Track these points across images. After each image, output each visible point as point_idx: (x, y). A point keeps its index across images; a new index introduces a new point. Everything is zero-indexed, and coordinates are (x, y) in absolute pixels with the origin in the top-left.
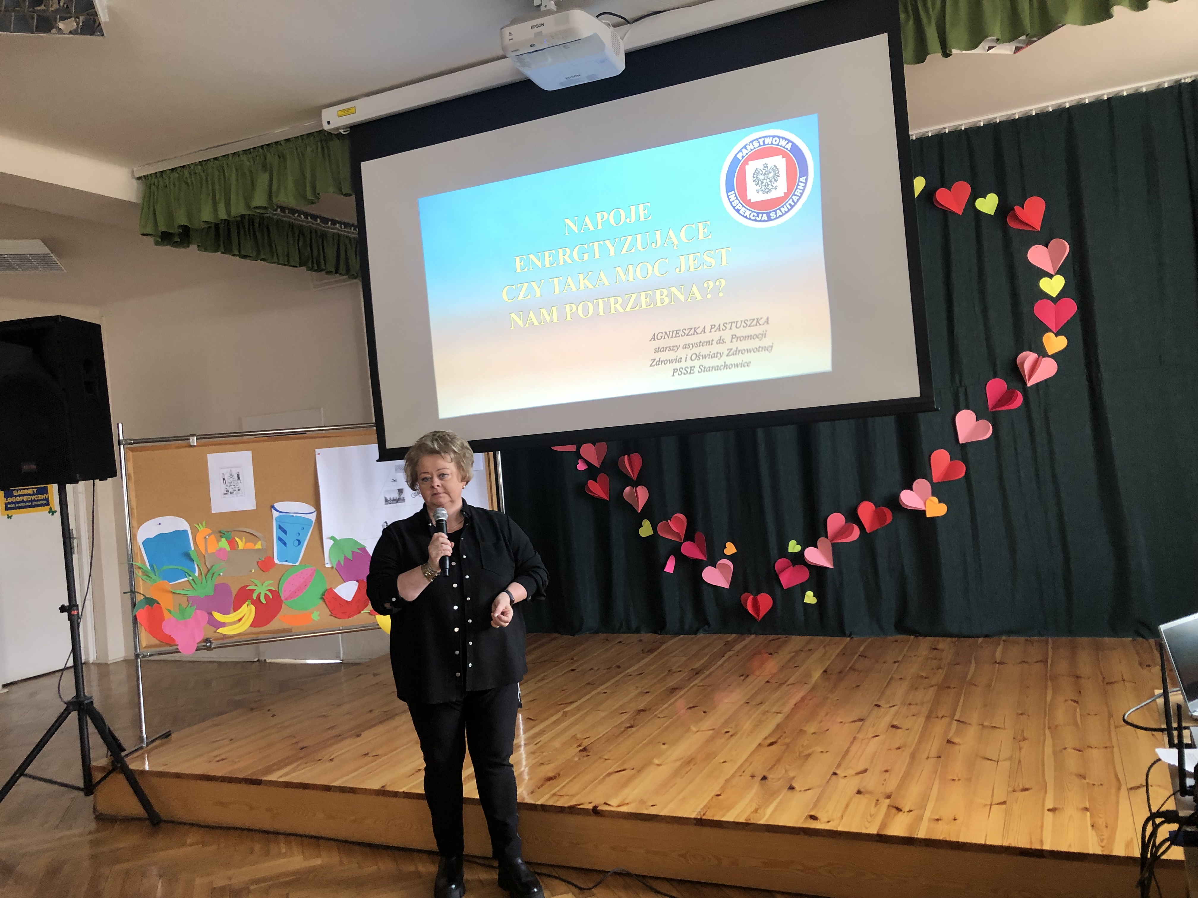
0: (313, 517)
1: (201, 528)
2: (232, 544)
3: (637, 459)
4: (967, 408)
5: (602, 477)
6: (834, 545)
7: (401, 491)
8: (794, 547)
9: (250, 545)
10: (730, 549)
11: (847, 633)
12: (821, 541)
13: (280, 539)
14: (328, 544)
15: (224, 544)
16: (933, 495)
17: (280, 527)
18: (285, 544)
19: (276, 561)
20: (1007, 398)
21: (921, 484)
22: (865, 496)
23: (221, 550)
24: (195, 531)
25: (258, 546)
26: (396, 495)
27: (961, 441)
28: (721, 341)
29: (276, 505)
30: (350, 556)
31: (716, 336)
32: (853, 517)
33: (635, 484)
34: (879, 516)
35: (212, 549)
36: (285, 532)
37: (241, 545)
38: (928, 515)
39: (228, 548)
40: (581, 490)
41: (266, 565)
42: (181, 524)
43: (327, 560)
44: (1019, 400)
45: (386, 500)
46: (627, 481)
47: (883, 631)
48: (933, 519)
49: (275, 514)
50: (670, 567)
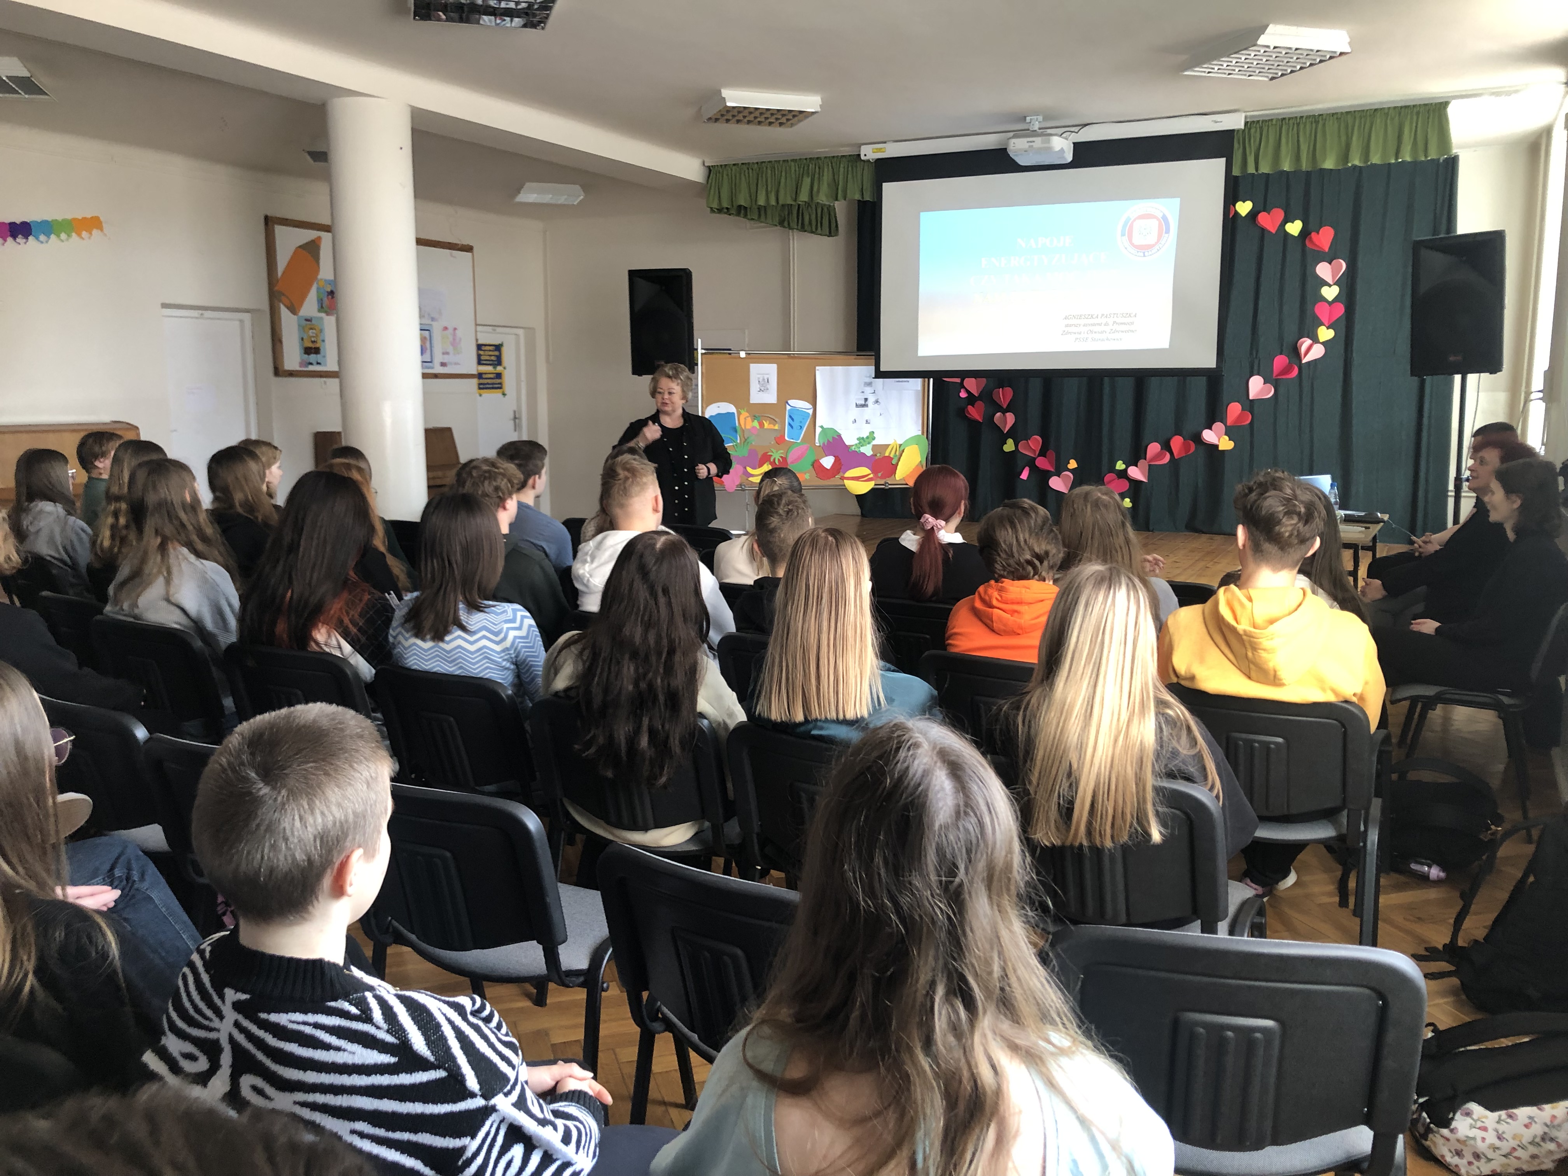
0: (811, 412)
1: (742, 412)
2: (761, 425)
3: (1009, 391)
4: (1258, 374)
5: (979, 403)
6: (1150, 465)
7: (866, 400)
8: (1120, 465)
9: (771, 426)
10: (1073, 464)
11: (1151, 528)
12: (1141, 462)
13: (790, 424)
14: (818, 430)
15: (756, 424)
16: (1226, 434)
17: (790, 417)
18: (792, 427)
19: (786, 438)
20: (1287, 370)
21: (1218, 426)
22: (1178, 432)
23: (754, 428)
24: (739, 414)
25: (776, 427)
26: (863, 402)
27: (1251, 398)
28: (1106, 324)
29: (789, 402)
30: (831, 440)
31: (1104, 320)
32: (1167, 446)
33: (1004, 412)
34: (1186, 447)
35: (748, 427)
36: (793, 419)
37: (766, 425)
38: (1220, 448)
39: (758, 427)
40: (961, 413)
41: (780, 440)
42: (730, 408)
43: (817, 441)
44: (1296, 372)
45: (857, 406)
46: (999, 408)
47: (1176, 529)
48: (1223, 451)
49: (788, 408)
50: (1024, 475)
